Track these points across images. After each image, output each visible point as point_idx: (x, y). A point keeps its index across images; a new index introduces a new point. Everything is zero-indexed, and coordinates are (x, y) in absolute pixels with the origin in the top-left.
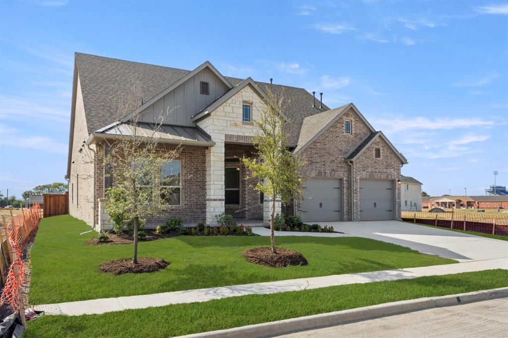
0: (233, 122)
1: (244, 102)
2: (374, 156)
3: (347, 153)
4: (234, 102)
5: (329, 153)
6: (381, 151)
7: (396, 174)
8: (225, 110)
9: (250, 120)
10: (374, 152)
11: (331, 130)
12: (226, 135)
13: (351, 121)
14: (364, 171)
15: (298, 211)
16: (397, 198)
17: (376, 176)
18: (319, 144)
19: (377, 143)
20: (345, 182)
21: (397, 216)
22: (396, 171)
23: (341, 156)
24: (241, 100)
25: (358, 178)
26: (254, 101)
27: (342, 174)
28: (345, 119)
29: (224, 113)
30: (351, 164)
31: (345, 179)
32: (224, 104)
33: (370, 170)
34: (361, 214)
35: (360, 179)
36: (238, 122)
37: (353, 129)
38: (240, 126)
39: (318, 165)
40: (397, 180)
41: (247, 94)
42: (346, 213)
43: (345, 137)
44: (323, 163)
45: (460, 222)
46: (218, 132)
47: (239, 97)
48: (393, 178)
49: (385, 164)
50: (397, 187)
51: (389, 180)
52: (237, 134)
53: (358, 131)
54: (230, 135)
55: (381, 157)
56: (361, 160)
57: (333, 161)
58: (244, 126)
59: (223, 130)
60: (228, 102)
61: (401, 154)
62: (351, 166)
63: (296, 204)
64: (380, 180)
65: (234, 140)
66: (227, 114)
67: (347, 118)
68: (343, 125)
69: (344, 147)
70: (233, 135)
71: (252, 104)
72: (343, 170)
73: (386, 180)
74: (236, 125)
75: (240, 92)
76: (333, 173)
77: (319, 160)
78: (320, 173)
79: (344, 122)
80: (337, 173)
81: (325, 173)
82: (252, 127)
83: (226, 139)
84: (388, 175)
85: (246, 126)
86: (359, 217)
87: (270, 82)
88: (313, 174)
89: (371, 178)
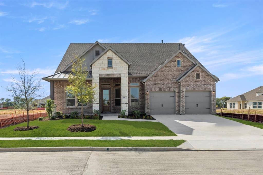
0: (103, 68)
1: (108, 58)
2: (195, 78)
3: (178, 77)
4: (103, 58)
5: (166, 78)
6: (200, 75)
7: (211, 87)
8: (99, 63)
9: (112, 66)
10: (195, 76)
11: (167, 66)
12: (99, 74)
13: (181, 59)
14: (188, 86)
15: (147, 109)
16: (212, 101)
17: (197, 89)
18: (160, 74)
19: (198, 71)
20: (176, 93)
21: (212, 112)
22: (211, 85)
23: (173, 79)
24: (106, 57)
25: (184, 91)
26: (113, 57)
27: (174, 89)
28: (177, 59)
29: (98, 64)
30: (179, 83)
31: (177, 91)
32: (98, 60)
33: (192, 86)
34: (185, 111)
35: (185, 91)
36: (105, 68)
37: (182, 64)
38: (106, 69)
39: (159, 85)
40: (212, 91)
41: (110, 54)
42: (177, 110)
43: (176, 69)
44: (162, 84)
45: (253, 115)
46: (95, 73)
47: (106, 56)
48: (209, 90)
49: (203, 82)
50: (212, 95)
51: (207, 91)
52: (105, 73)
53: (185, 65)
54: (101, 74)
55: (200, 78)
56: (185, 80)
57: (169, 82)
58: (108, 69)
59: (98, 72)
60: (100, 59)
61: (214, 76)
62: (179, 84)
63: (146, 105)
64: (200, 91)
65: (103, 76)
66: (100, 65)
67: (178, 58)
68: (176, 62)
69: (176, 74)
70: (103, 74)
71: (112, 58)
72: (175, 86)
73: (205, 91)
74: (104, 69)
75: (106, 54)
76: (169, 88)
77: (160, 82)
78: (160, 89)
79: (176, 61)
80: (171, 89)
81: (164, 89)
82: (112, 69)
83: (99, 76)
84: (205, 88)
85: (109, 69)
86: (185, 112)
87: (162, 42)
88: (156, 90)
89: (193, 90)
